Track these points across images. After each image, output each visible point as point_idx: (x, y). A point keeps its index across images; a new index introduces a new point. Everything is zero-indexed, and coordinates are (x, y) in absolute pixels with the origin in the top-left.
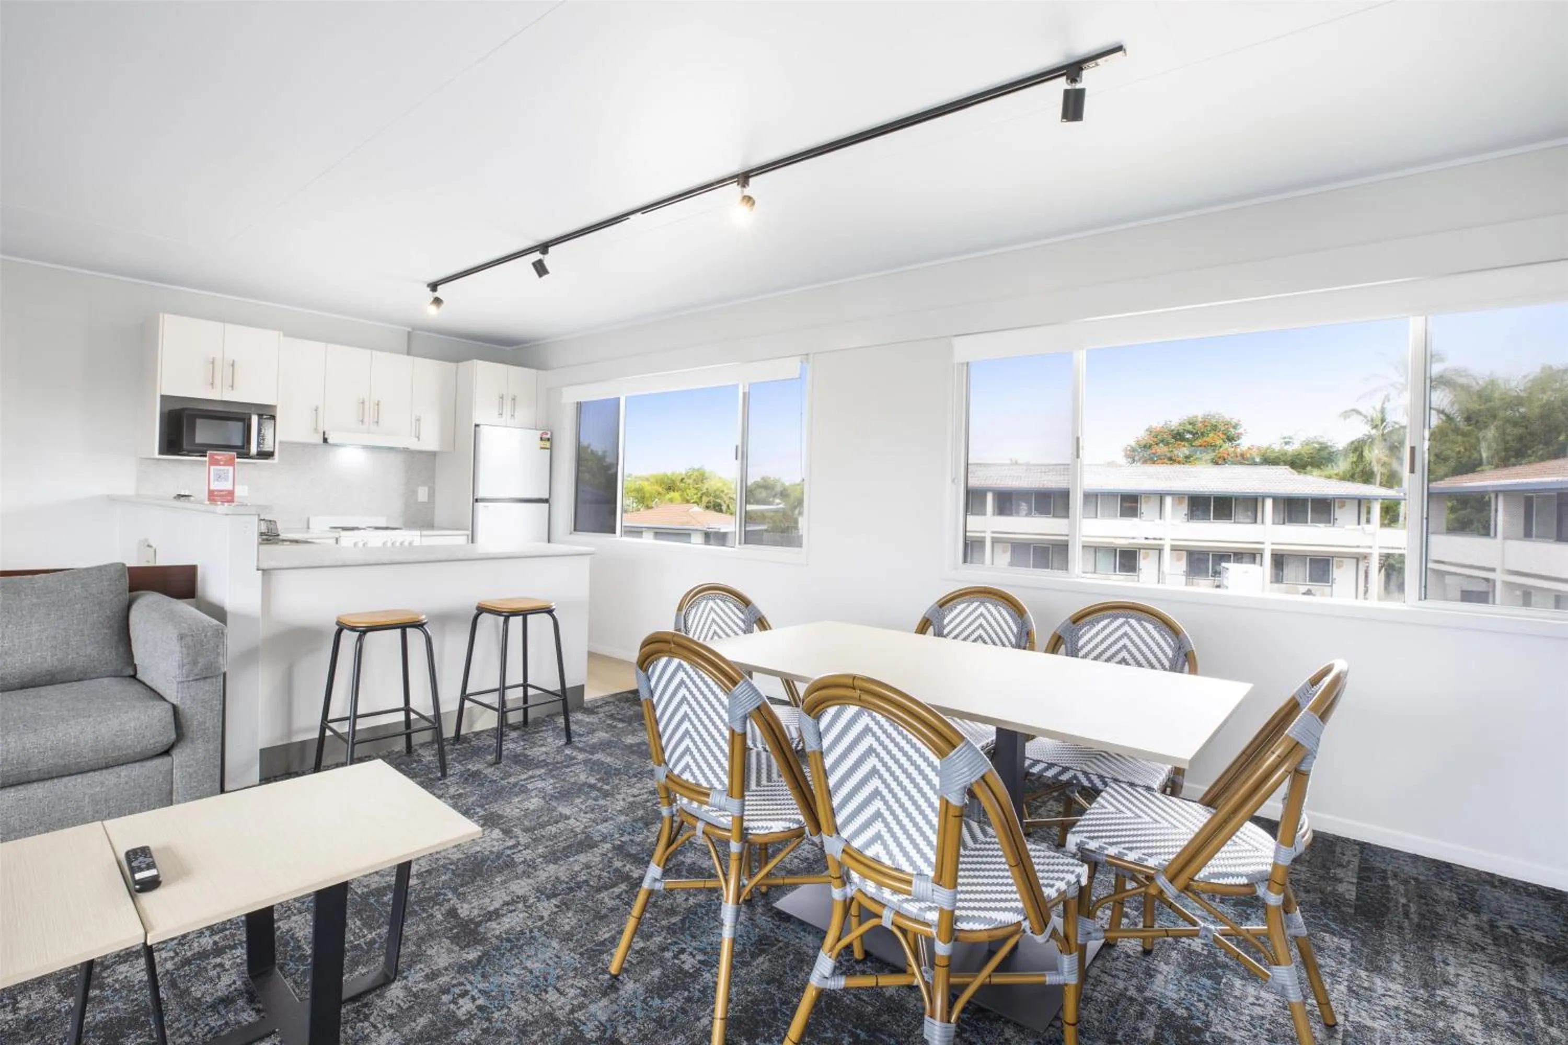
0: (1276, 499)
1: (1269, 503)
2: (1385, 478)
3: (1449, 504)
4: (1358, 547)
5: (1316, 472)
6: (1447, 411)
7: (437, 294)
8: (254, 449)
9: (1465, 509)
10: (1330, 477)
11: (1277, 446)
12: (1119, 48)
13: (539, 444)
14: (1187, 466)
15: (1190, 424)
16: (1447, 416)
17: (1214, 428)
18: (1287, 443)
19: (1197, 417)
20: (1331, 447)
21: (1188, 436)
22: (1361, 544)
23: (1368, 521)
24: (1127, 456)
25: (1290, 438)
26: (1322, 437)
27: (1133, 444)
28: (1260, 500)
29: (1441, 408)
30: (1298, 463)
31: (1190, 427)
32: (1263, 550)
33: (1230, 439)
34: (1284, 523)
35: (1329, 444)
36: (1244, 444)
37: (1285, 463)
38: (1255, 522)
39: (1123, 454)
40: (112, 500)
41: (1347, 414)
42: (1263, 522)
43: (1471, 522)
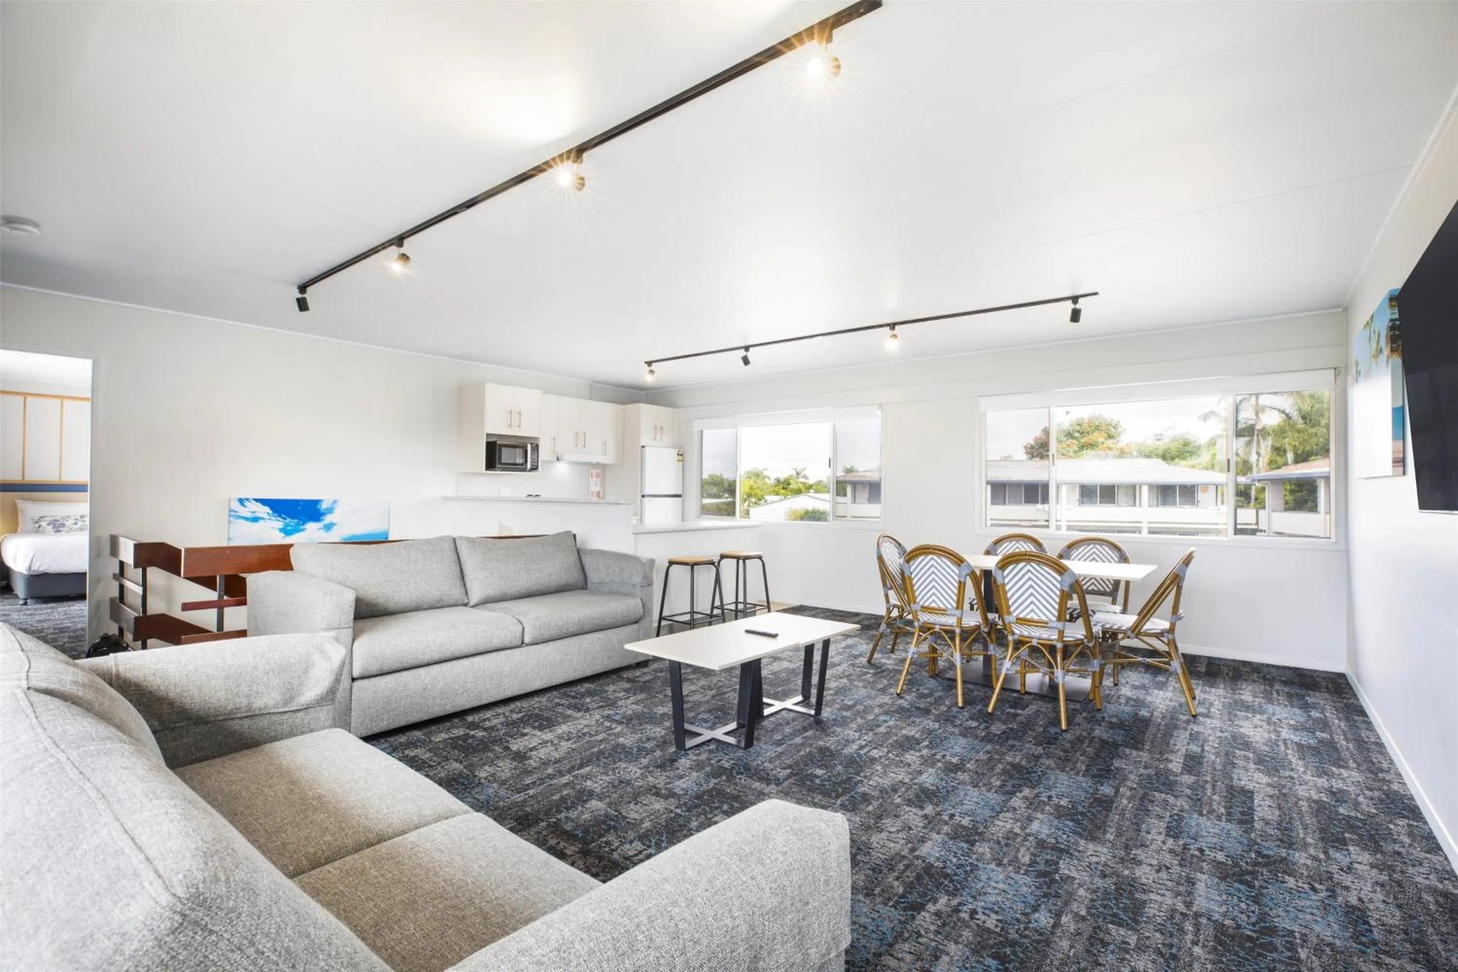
0: (1151, 487)
1: (1145, 489)
2: (1240, 468)
3: (1288, 487)
4: (1217, 524)
5: (1183, 463)
6: (1287, 411)
7: (652, 368)
8: (529, 466)
9: (1301, 492)
10: (1193, 467)
11: (1151, 442)
12: (1096, 294)
13: (677, 458)
14: (1076, 460)
15: (1079, 425)
16: (1287, 415)
17: (1097, 428)
18: (1158, 440)
19: (1083, 419)
20: (1194, 442)
21: (1077, 435)
22: (1219, 522)
23: (1223, 502)
24: (1027, 453)
25: (1161, 435)
26: (1187, 434)
27: (1032, 442)
28: (1138, 487)
29: (1282, 409)
30: (1167, 457)
31: (1078, 428)
32: (1141, 528)
33: (1110, 437)
34: (1157, 505)
35: (1192, 440)
36: (1124, 440)
37: (1157, 456)
38: (1135, 505)
39: (1024, 451)
40: (446, 498)
41: (1206, 417)
42: (1140, 505)
43: (1306, 501)
